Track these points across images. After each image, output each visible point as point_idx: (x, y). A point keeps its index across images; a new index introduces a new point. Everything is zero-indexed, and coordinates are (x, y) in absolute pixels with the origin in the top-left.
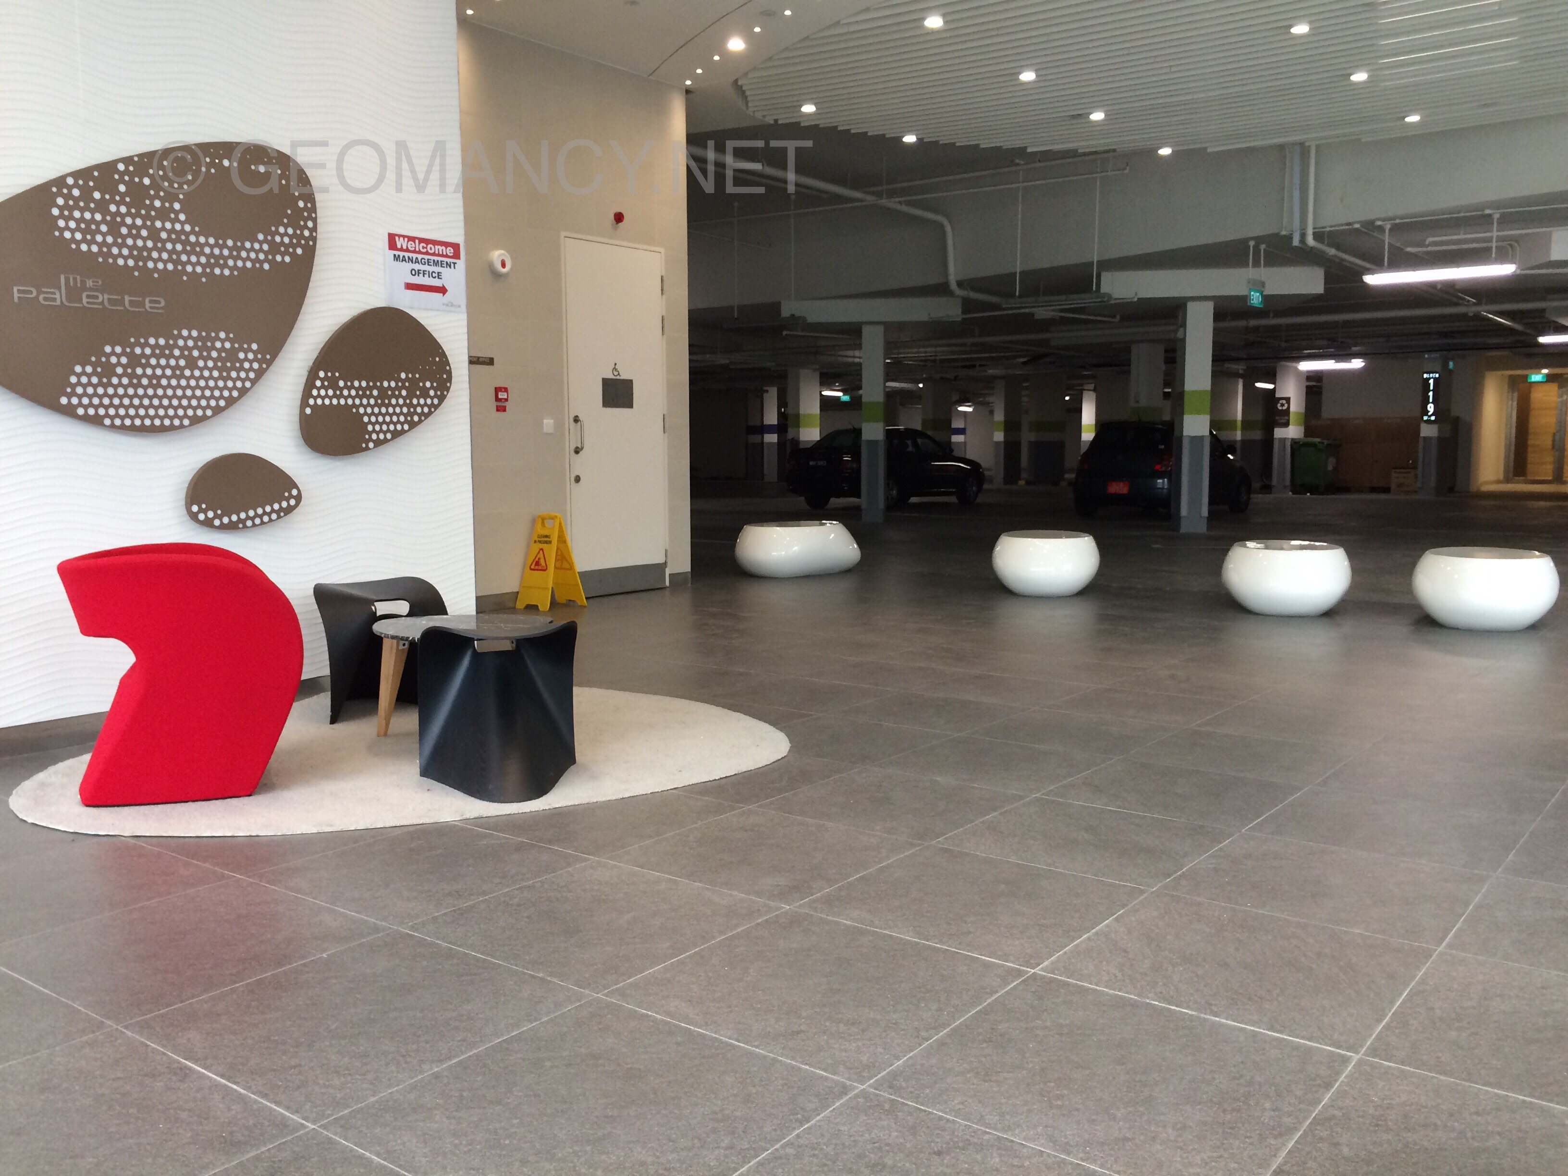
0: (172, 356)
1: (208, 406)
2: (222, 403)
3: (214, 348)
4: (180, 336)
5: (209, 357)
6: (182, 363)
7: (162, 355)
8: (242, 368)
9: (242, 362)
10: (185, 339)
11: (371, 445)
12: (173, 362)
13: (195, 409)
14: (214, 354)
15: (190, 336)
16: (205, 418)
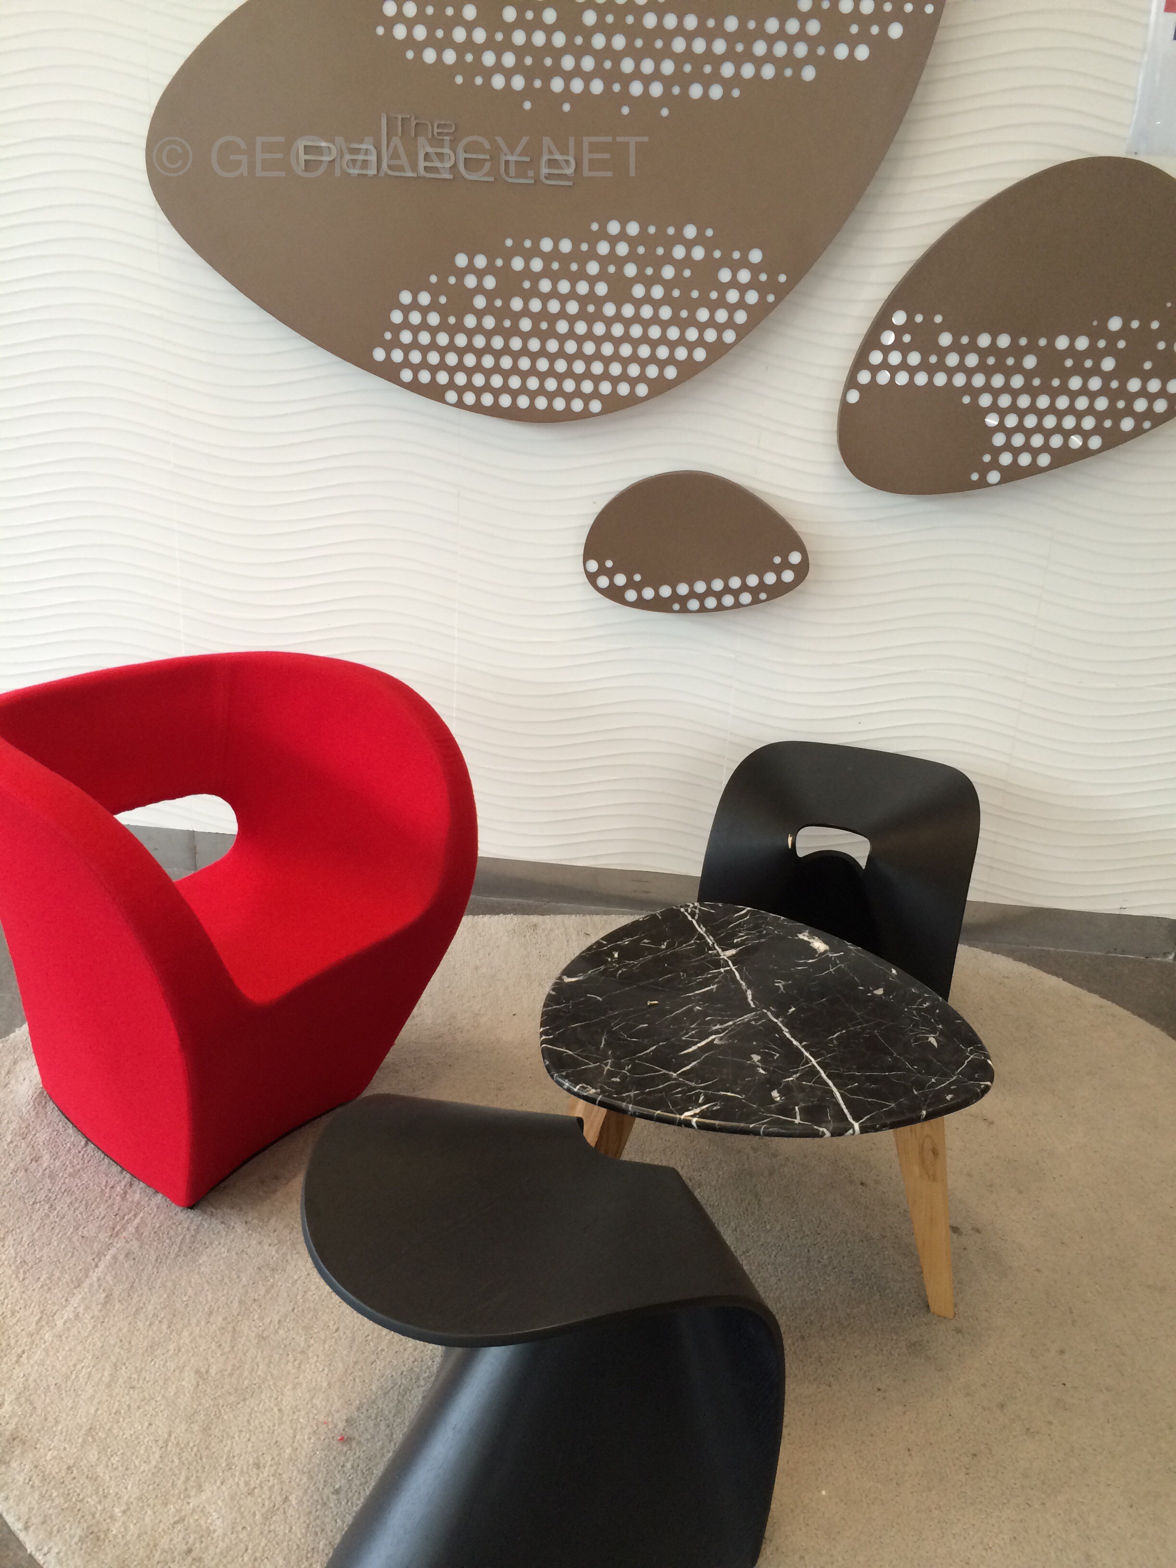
0: (582, 275)
1: (642, 378)
2: (671, 373)
3: (668, 259)
4: (602, 234)
5: (657, 279)
6: (602, 289)
7: (564, 273)
8: (722, 303)
9: (723, 289)
10: (613, 241)
11: (994, 477)
12: (583, 288)
13: (615, 381)
14: (668, 272)
15: (623, 236)
16: (633, 400)
